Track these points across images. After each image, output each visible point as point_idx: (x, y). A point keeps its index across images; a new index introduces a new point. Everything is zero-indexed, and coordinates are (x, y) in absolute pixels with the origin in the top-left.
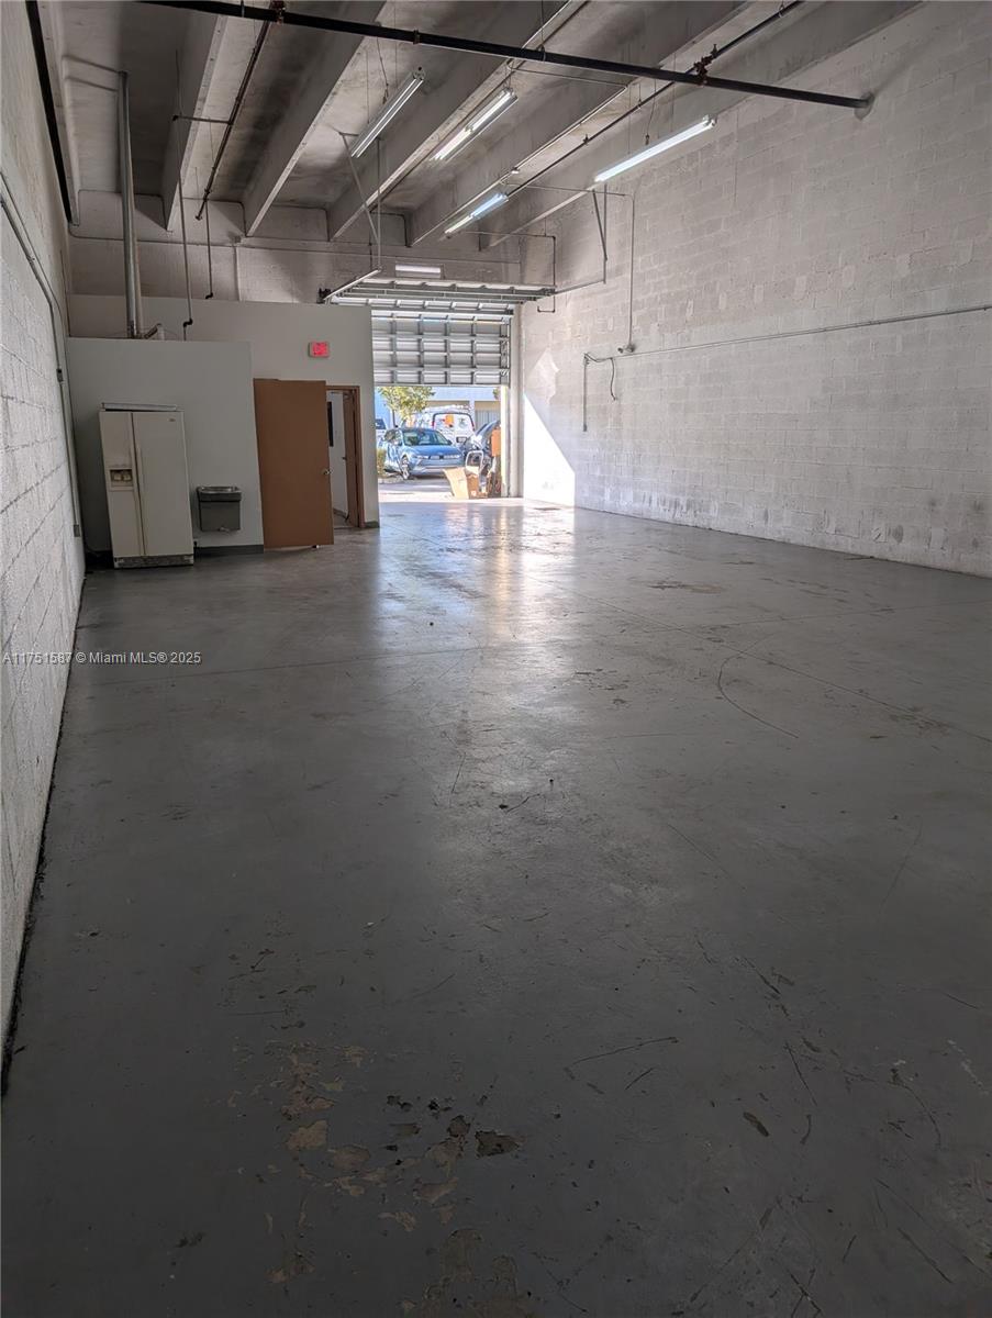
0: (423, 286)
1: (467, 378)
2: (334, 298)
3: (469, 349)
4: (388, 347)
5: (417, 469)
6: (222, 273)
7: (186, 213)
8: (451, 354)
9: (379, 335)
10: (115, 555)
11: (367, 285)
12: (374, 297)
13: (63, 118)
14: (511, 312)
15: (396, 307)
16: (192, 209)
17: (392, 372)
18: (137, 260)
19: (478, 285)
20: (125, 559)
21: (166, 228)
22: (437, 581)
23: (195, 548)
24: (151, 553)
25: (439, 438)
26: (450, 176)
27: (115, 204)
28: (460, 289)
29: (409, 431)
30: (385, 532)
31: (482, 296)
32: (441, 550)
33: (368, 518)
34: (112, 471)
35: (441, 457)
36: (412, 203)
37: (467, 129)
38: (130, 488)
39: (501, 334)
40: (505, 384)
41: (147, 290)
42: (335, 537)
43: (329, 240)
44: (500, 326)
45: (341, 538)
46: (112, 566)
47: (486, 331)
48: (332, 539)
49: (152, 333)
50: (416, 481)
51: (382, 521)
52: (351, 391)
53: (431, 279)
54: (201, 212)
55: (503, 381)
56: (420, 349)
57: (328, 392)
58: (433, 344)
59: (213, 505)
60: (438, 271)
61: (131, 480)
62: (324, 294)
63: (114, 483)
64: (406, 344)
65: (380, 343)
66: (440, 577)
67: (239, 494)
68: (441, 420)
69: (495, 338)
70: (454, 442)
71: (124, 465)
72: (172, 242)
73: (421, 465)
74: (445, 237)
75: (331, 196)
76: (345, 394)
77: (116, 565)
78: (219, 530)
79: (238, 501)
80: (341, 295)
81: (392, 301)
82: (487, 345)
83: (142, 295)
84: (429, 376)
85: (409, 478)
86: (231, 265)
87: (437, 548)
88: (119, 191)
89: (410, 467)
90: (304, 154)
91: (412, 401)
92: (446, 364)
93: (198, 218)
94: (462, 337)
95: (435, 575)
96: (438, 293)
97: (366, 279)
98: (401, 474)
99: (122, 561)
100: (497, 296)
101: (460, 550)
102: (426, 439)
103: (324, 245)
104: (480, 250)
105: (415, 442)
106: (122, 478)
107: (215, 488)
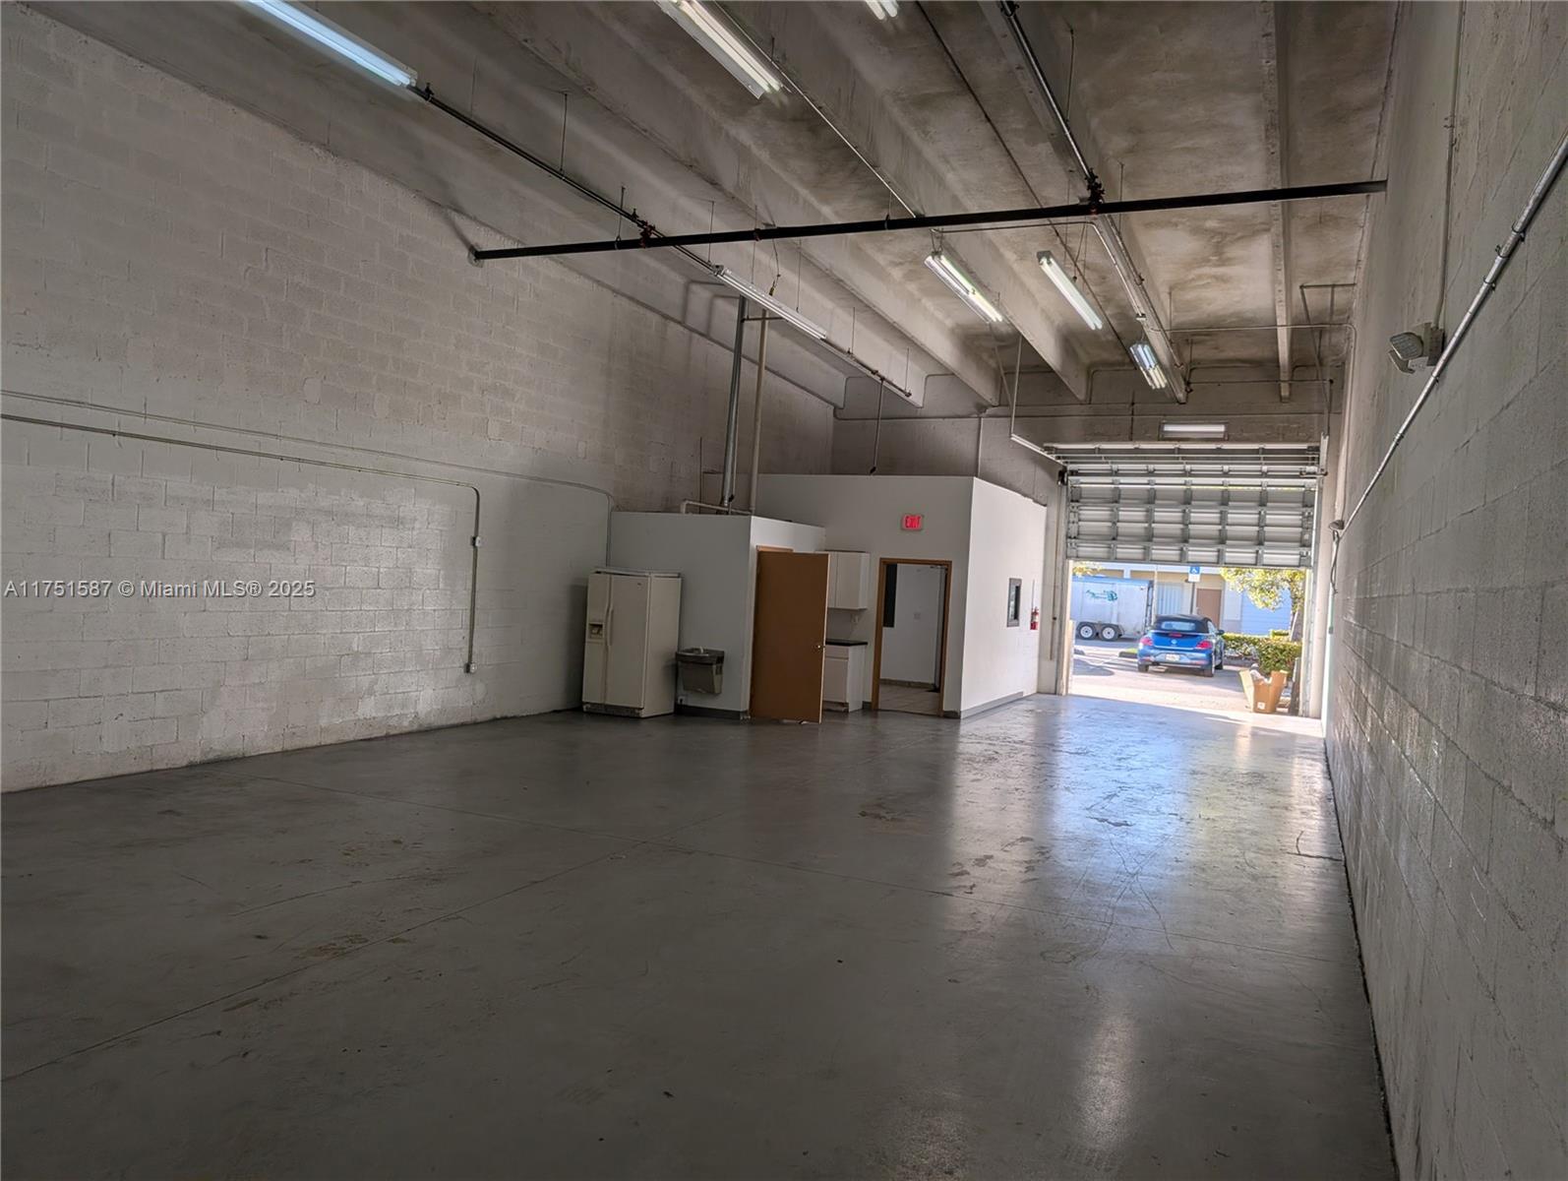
1: (1249, 557)
3: (1255, 522)
8: (1229, 528)
9: (1130, 505)
10: (584, 700)
17: (1145, 548)
20: (596, 705)
24: (610, 702)
33: (947, 707)
34: (590, 624)
38: (601, 641)
39: (1305, 503)
40: (1308, 566)
43: (1083, 404)
44: (1303, 493)
47: (1279, 499)
55: (1303, 562)
58: (1203, 516)
59: (692, 666)
60: (1221, 428)
61: (602, 634)
63: (591, 637)
64: (1167, 515)
67: (723, 657)
69: (1297, 508)
71: (598, 621)
77: (584, 708)
78: (696, 691)
79: (722, 663)
82: (1281, 518)
84: (1194, 554)
86: (973, 436)
92: (1220, 539)
94: (1242, 507)
99: (589, 706)
106: (596, 632)
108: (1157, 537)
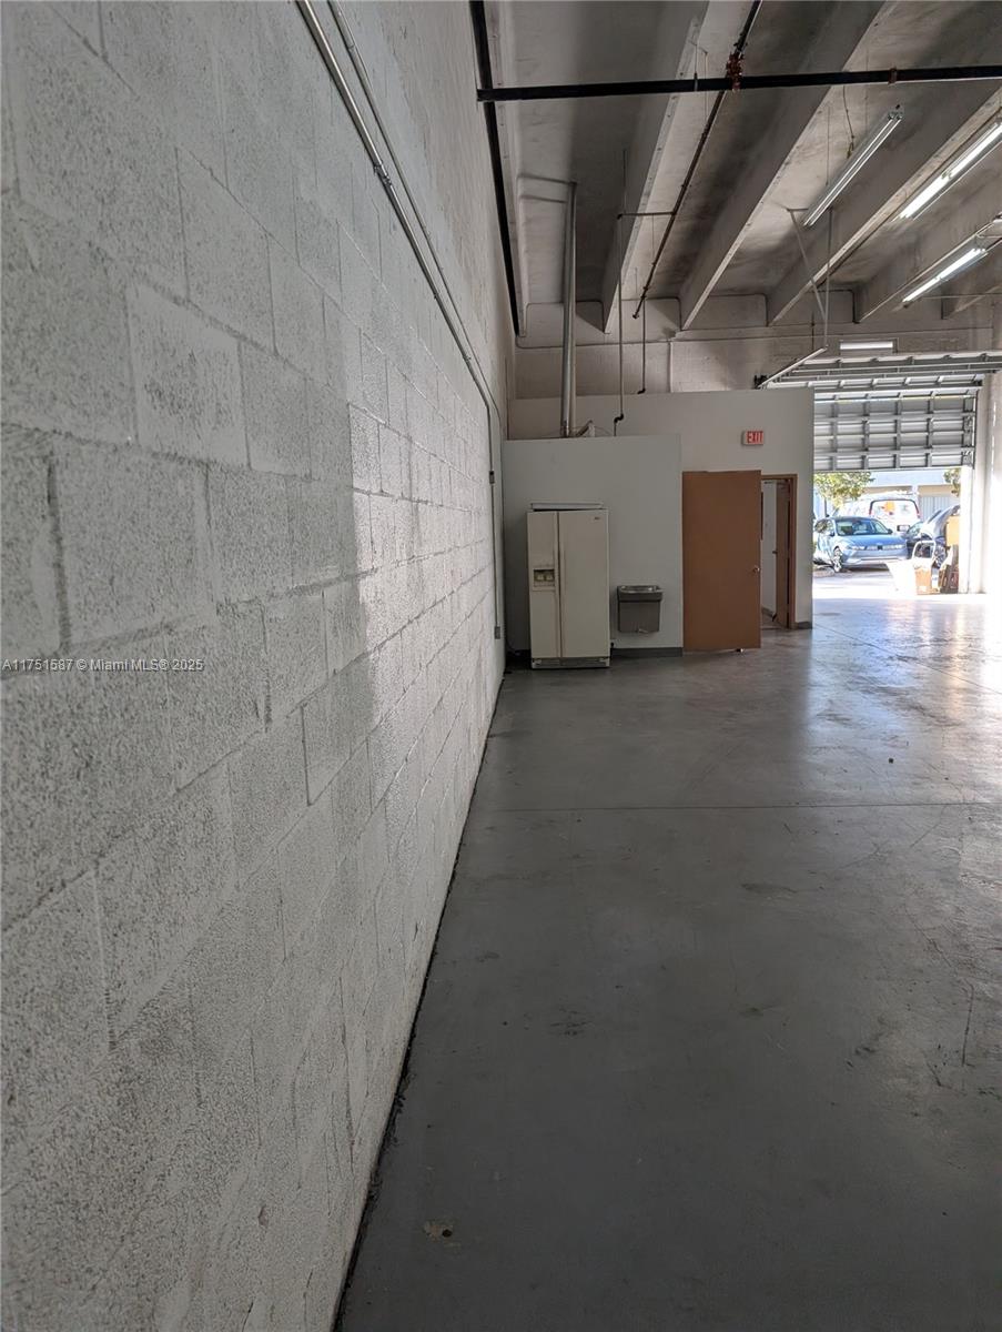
0: (874, 362)
1: (920, 460)
2: (771, 384)
3: (925, 428)
4: (827, 432)
5: (851, 561)
6: (655, 368)
7: (623, 316)
8: (902, 435)
9: (820, 420)
10: (533, 656)
11: (809, 367)
12: (816, 379)
13: (515, 234)
14: (979, 383)
15: (839, 388)
16: (628, 309)
17: (831, 459)
18: (574, 362)
19: (940, 356)
20: (543, 659)
21: (603, 331)
22: (891, 699)
23: (612, 650)
24: (568, 654)
25: (877, 527)
26: (912, 239)
27: (558, 312)
28: (917, 362)
29: (843, 520)
30: (817, 634)
31: (944, 368)
32: (891, 658)
33: (799, 618)
34: (535, 571)
35: (880, 548)
36: (863, 276)
37: (944, 176)
38: (552, 588)
39: (965, 409)
40: (968, 464)
41: (581, 392)
42: (763, 639)
43: (767, 326)
44: (964, 400)
45: (768, 640)
46: (530, 668)
47: (945, 407)
48: (759, 642)
49: (583, 432)
50: (849, 573)
51: (815, 620)
52: (786, 480)
53: (882, 355)
54: (638, 310)
55: (965, 461)
56: (865, 432)
57: (763, 482)
58: (880, 427)
59: (633, 605)
60: (890, 345)
61: (553, 580)
62: (759, 381)
63: (537, 584)
64: (849, 428)
65: (821, 427)
66: (895, 694)
67: (661, 594)
68: (879, 508)
69: (957, 414)
70: (895, 530)
71: (548, 565)
72: (608, 344)
73: (854, 556)
74: (901, 306)
75: (773, 279)
76: (778, 484)
77: (533, 665)
78: (637, 631)
79: (659, 601)
80: (778, 380)
81: (835, 382)
82: (946, 423)
83: (577, 395)
84: (872, 460)
85: (841, 571)
86: (664, 360)
87: (886, 655)
88: (562, 301)
89: (843, 559)
90: (747, 239)
91: (847, 488)
92: (895, 446)
93: (635, 317)
94: (913, 415)
95: (887, 691)
96: (892, 368)
97: (808, 361)
98: (832, 567)
99: (539, 662)
100: (963, 365)
101: (915, 659)
102: (863, 528)
103: (761, 330)
104: (942, 318)
105: (848, 532)
106: (545, 578)
107: (635, 588)
108: (841, 447)
